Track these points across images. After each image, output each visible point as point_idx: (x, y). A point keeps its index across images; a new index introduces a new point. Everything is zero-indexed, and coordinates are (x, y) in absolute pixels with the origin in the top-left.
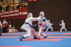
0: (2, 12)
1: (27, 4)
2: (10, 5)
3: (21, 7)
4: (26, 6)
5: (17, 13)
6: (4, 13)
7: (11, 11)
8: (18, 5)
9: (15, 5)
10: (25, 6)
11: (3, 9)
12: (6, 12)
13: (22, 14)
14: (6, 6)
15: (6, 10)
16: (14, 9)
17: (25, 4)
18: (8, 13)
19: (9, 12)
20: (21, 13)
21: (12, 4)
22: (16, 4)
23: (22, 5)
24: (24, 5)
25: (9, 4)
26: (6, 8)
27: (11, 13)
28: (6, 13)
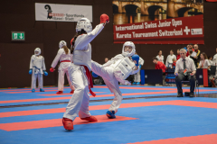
0: (136, 21)
1: (202, 7)
2: (160, 4)
3: (189, 13)
4: (201, 13)
5: (178, 28)
6: (141, 27)
7: (163, 21)
8: (180, 6)
9: (172, 5)
10: (196, 13)
11: (139, 15)
12: (149, 23)
13: (190, 33)
14: (149, 5)
15: (147, 18)
16: (169, 18)
17: (197, 7)
18: (153, 25)
19: (158, 24)
20: (187, 30)
21: (164, 3)
22: (175, 3)
23: (191, 8)
24: (196, 10)
25: (158, 3)
26: (147, 13)
27: (164, 29)
28: (149, 26)
